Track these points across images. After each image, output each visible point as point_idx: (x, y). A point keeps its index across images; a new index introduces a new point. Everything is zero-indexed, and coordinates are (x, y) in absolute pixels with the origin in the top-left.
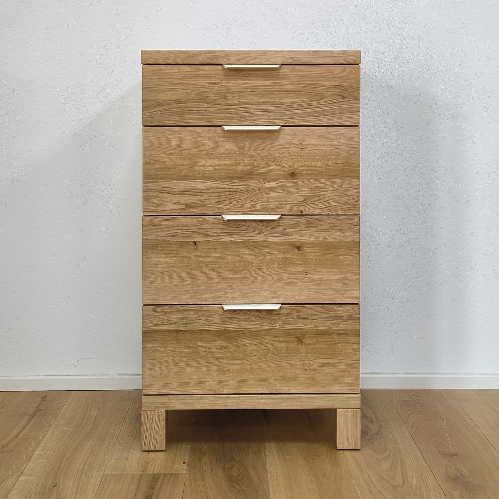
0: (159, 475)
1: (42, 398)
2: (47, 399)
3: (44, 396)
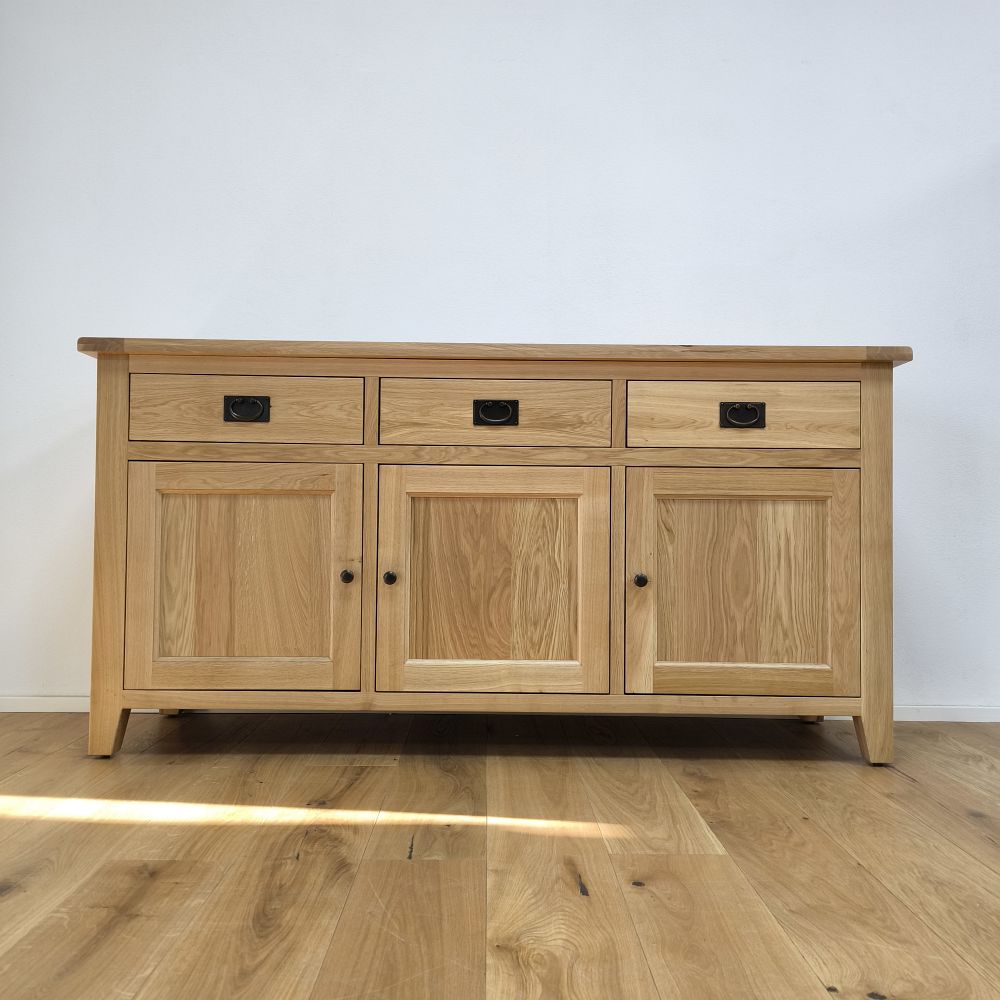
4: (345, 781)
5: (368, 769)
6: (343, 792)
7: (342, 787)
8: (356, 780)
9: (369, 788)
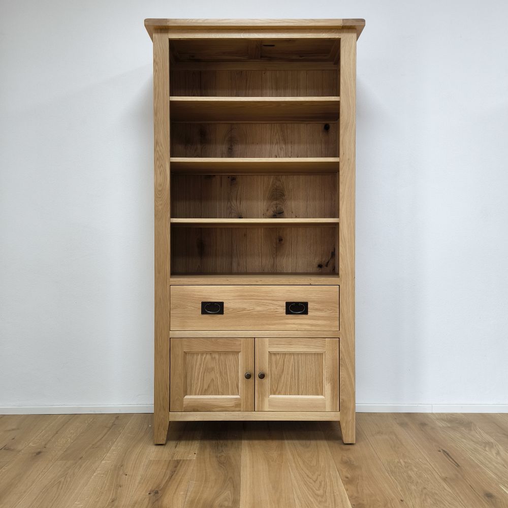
0: (181, 460)
1: (116, 418)
2: (119, 418)
3: (117, 416)
4: (169, 472)
5: (181, 462)
6: (168, 482)
7: (168, 477)
8: (175, 471)
9: (181, 478)
